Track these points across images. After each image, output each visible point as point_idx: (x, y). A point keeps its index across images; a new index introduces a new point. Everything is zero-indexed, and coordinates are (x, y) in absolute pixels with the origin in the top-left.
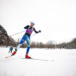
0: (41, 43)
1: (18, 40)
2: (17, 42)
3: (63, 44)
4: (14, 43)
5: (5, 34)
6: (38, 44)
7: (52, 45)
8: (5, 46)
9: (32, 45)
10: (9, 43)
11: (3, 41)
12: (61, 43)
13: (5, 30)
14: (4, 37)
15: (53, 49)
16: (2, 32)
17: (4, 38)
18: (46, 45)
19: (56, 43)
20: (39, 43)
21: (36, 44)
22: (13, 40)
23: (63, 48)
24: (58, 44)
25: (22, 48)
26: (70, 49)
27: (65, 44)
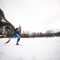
2: (22, 33)
5: (13, 29)
7: (50, 34)
8: (15, 37)
9: (34, 35)
13: (13, 26)
14: (13, 31)
15: (52, 37)
16: (12, 27)
18: (45, 34)
19: (54, 32)
20: (39, 33)
24: (56, 33)
25: (27, 38)
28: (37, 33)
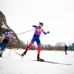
0: (49, 45)
1: (28, 42)
4: (24, 45)
7: (60, 47)
8: (16, 48)
10: (19, 45)
11: (15, 43)
13: (15, 34)
15: (63, 51)
17: (15, 41)
18: (55, 47)
20: (47, 45)
22: (23, 42)
24: (68, 46)
25: (31, 50)
28: (44, 45)
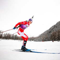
3: (33, 37)
6: (13, 36)
12: (31, 37)
21: (11, 36)
23: (33, 40)
26: (37, 41)
27: (34, 38)
